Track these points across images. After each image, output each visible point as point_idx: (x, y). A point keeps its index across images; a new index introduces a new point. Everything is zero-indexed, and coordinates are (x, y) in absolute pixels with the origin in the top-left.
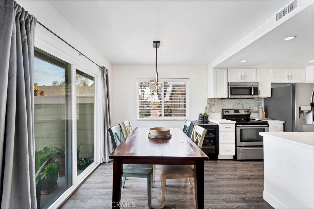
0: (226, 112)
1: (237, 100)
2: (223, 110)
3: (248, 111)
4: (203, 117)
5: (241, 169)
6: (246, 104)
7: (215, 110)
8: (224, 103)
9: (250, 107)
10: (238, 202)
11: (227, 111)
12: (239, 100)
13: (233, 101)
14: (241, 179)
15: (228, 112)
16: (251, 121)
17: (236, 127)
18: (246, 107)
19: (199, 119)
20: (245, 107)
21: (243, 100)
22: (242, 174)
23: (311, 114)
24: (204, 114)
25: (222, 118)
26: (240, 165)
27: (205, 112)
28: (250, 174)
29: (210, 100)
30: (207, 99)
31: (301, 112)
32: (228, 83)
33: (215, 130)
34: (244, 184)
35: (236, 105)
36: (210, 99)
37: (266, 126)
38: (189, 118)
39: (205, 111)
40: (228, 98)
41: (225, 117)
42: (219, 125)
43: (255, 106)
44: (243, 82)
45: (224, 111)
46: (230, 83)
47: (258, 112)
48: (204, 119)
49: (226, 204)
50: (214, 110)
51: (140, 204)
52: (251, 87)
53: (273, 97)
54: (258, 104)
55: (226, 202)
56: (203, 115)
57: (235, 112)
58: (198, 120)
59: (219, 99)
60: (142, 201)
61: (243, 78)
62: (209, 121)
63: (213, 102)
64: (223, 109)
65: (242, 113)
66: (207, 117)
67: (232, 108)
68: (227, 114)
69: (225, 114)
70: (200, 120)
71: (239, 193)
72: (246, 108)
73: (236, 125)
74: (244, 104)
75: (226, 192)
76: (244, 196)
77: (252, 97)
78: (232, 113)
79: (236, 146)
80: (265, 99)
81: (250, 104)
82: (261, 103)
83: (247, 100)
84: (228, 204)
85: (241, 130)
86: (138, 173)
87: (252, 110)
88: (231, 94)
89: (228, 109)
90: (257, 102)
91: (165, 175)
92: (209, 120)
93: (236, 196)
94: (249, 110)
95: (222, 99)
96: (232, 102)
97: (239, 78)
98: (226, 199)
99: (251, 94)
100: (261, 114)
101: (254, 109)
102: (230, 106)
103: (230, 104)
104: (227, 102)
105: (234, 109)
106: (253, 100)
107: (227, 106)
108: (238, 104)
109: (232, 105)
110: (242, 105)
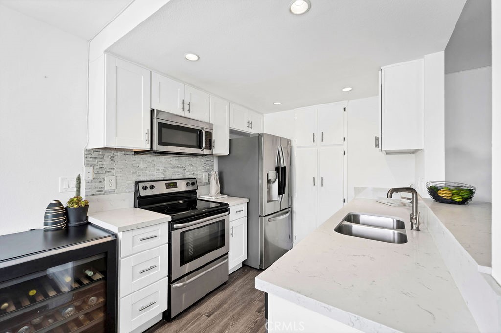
0: (145, 188)
2: (137, 183)
3: (192, 182)
4: (66, 214)
6: (189, 168)
7: (114, 185)
8: (142, 165)
9: (196, 173)
11: (148, 184)
12: (176, 158)
13: (163, 159)
15: (152, 187)
16: (200, 205)
17: (171, 229)
18: (189, 173)
19: (45, 224)
20: (188, 175)
21: (184, 159)
23: (277, 184)
24: (71, 201)
25: (134, 207)
27: (73, 195)
29: (96, 155)
30: (86, 150)
31: (268, 181)
32: (152, 111)
33: (106, 259)
35: (170, 169)
36: (97, 150)
37: (227, 213)
39: (74, 190)
40: (151, 152)
41: (145, 203)
42: (120, 236)
43: (205, 172)
44: (186, 116)
45: (141, 185)
46: (158, 112)
47: (209, 183)
48: (67, 220)
50: (109, 184)
52: (201, 131)
53: (232, 155)
54: (208, 167)
56: (65, 204)
57: (168, 186)
58: (41, 226)
61: (187, 107)
62: (90, 223)
63: (107, 162)
64: (139, 182)
65: (182, 187)
66: (83, 210)
67: (161, 176)
68: (148, 193)
69: (143, 193)
70: (49, 227)
72: (190, 177)
73: (171, 224)
74: (187, 168)
77: (202, 153)
78: (161, 189)
79: (170, 283)
80: (220, 157)
81: (196, 167)
82: (212, 166)
83: (192, 159)
85: (183, 235)
87: (200, 179)
88: (160, 143)
89: (151, 181)
90: (208, 164)
92: (90, 220)
94: (195, 182)
95: (137, 153)
96: (161, 162)
97: (179, 105)
99: (200, 147)
100: (215, 186)
101: (202, 177)
102: (156, 171)
103: (157, 168)
104: (149, 162)
105: (165, 179)
106: (201, 160)
107: (150, 173)
108: (175, 167)
109: (160, 168)
110: (182, 169)
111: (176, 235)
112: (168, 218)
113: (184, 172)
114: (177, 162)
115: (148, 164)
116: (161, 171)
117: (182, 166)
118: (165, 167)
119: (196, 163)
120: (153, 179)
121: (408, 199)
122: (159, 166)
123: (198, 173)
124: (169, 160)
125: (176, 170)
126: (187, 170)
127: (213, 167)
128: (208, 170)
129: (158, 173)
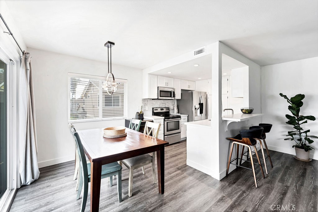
0: (155, 110)
1: (162, 100)
2: (153, 108)
3: (168, 109)
4: (140, 115)
5: (169, 151)
6: (167, 104)
7: (148, 108)
8: (154, 103)
10: (175, 171)
11: (156, 109)
14: (171, 157)
15: (157, 110)
16: (170, 116)
17: (164, 121)
19: (136, 117)
21: (165, 101)
22: (171, 154)
23: (199, 110)
24: (141, 112)
25: (153, 115)
26: (167, 149)
28: (175, 153)
29: (144, 100)
30: (142, 99)
31: (196, 109)
32: (158, 87)
34: (174, 160)
35: (161, 104)
37: (180, 119)
38: (127, 116)
39: (141, 109)
40: (158, 99)
41: (155, 114)
42: (154, 120)
43: (172, 105)
44: (167, 87)
45: (154, 109)
47: (174, 109)
48: (140, 117)
49: (170, 175)
51: (108, 203)
52: (171, 92)
53: (183, 98)
54: (173, 103)
55: (170, 174)
57: (161, 109)
59: (150, 99)
60: (108, 201)
61: (167, 84)
63: (146, 102)
65: (165, 110)
66: (143, 115)
67: (159, 107)
69: (155, 111)
71: (174, 166)
72: (167, 107)
75: (167, 168)
76: (177, 167)
77: (172, 99)
78: (159, 110)
79: (164, 136)
80: (178, 100)
82: (175, 103)
84: (171, 175)
85: (167, 123)
86: (109, 172)
87: (170, 108)
88: (160, 96)
91: (133, 167)
92: (144, 117)
93: (173, 168)
95: (153, 99)
97: (165, 84)
98: (169, 172)
99: (171, 97)
100: (176, 110)
104: (157, 102)
107: (156, 105)
111: (166, 122)
112: (164, 118)
113: (165, 105)
117: (165, 103)
120: (157, 107)
123: (170, 106)
129: (158, 105)
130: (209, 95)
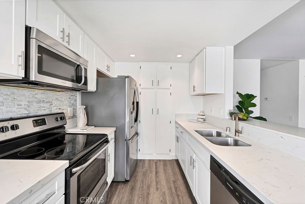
3: (61, 117)
6: (55, 103)
9: (62, 108)
11: (9, 124)
18: (55, 108)
20: (55, 111)
32: (28, 30)
35: (35, 104)
40: (26, 81)
43: (70, 106)
47: (74, 116)
54: (72, 102)
72: (57, 112)
73: (69, 170)
74: (53, 102)
81: (62, 101)
82: (76, 100)
87: (65, 113)
88: (40, 71)
89: (11, 119)
90: (72, 99)
94: (64, 116)
96: (24, 95)
100: (82, 118)
101: (67, 111)
102: (16, 107)
103: (19, 103)
104: (6, 95)
105: (29, 115)
106: (66, 94)
107: (9, 109)
108: (40, 102)
109: (23, 103)
110: (49, 104)
113: (50, 107)
114: (43, 96)
115: (5, 97)
116: (23, 106)
117: (48, 100)
118: (28, 102)
119: (62, 98)
120: (13, 117)
121: (202, 119)
122: (21, 101)
123: (64, 107)
124: (34, 93)
125: (42, 105)
126: (54, 105)
127: (76, 102)
128: (72, 104)
129: (20, 108)
130: (141, 88)
